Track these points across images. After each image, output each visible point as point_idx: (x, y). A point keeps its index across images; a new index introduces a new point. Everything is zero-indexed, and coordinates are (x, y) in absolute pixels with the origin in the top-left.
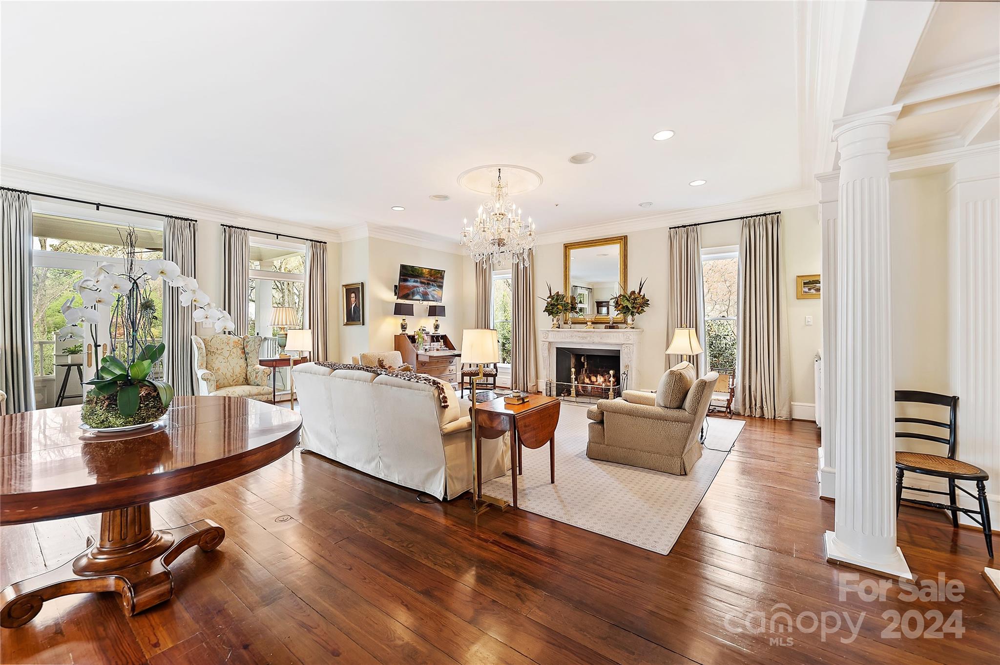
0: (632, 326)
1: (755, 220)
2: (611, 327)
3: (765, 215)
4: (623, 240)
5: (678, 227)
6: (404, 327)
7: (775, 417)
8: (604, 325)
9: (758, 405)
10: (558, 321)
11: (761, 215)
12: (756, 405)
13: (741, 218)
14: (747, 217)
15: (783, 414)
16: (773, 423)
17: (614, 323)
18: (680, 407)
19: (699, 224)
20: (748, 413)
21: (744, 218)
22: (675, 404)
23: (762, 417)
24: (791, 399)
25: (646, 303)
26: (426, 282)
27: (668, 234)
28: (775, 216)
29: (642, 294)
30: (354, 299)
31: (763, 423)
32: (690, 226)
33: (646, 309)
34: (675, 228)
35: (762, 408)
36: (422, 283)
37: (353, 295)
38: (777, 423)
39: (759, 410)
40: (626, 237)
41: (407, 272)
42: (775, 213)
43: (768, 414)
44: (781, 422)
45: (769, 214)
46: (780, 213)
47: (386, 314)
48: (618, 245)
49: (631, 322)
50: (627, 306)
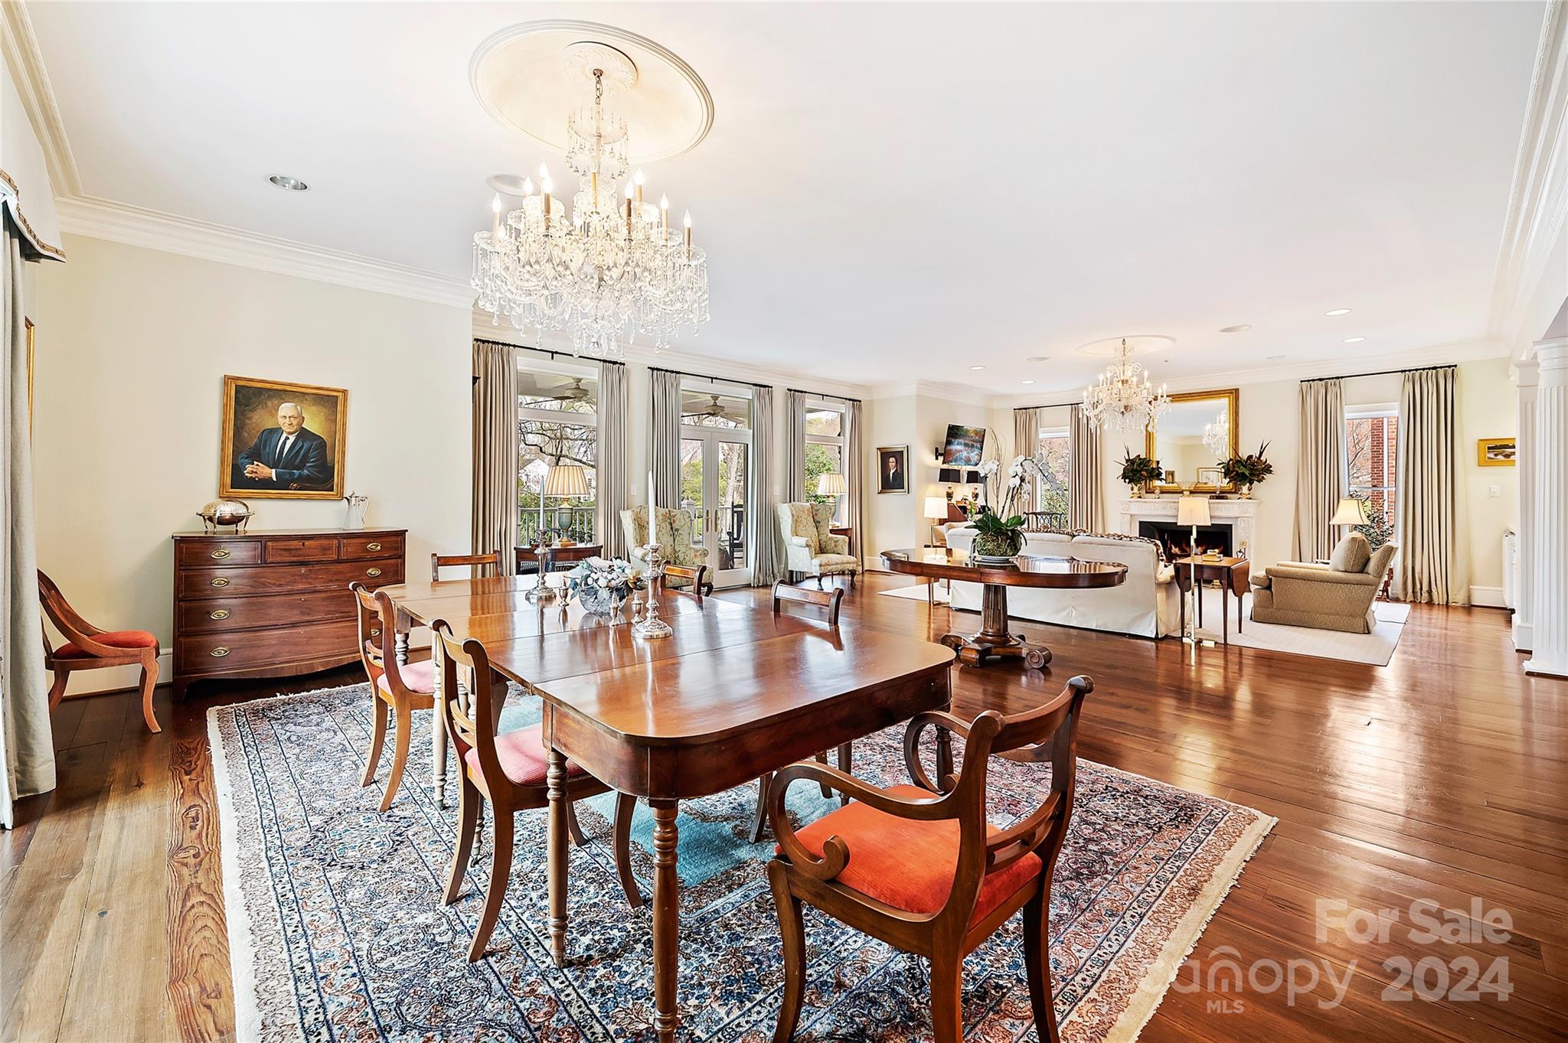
0: (1248, 496)
1: (1421, 374)
2: (1218, 498)
3: (1434, 368)
4: (1234, 394)
5: (1313, 380)
6: (949, 496)
7: (1447, 602)
8: (1209, 495)
9: (1425, 588)
10: (1139, 489)
11: (1429, 369)
12: (1421, 589)
13: (1402, 371)
14: (1410, 371)
15: (1458, 598)
16: (1445, 609)
17: (1221, 492)
18: (1362, 571)
19: (1342, 377)
20: (1410, 597)
21: (1405, 371)
22: (1357, 569)
23: (1430, 603)
24: (1470, 582)
25: (1268, 469)
26: (971, 443)
27: (1299, 388)
28: (1450, 370)
29: (1263, 458)
30: (894, 464)
31: (1430, 610)
32: (1329, 379)
33: (1267, 476)
34: (1309, 381)
35: (1430, 592)
36: (966, 445)
37: (892, 460)
38: (1450, 610)
39: (1425, 595)
40: (1237, 390)
41: (954, 432)
42: (1450, 367)
43: (1438, 597)
44: (1456, 608)
45: (1441, 367)
46: (1456, 366)
47: (929, 481)
48: (1227, 399)
49: (1247, 492)
50: (1243, 474)
